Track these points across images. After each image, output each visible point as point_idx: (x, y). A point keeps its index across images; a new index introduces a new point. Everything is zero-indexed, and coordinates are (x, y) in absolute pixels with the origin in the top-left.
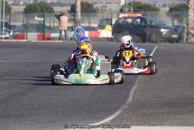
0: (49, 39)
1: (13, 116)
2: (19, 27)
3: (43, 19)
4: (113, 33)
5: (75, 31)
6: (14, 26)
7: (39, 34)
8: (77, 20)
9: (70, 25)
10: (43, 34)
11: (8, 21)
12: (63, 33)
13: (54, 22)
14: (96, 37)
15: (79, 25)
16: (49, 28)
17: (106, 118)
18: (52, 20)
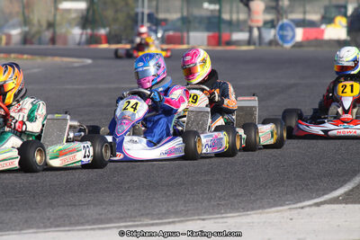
0: (229, 43)
1: (163, 186)
2: (174, 22)
3: (217, 7)
4: (350, 32)
5: (278, 28)
6: (165, 21)
7: (210, 34)
8: (282, 8)
9: (269, 17)
10: (217, 34)
11: (153, 11)
12: (256, 32)
13: (238, 13)
14: (316, 39)
15: (284, 16)
16: (230, 23)
17: (336, 189)
18: (234, 9)
